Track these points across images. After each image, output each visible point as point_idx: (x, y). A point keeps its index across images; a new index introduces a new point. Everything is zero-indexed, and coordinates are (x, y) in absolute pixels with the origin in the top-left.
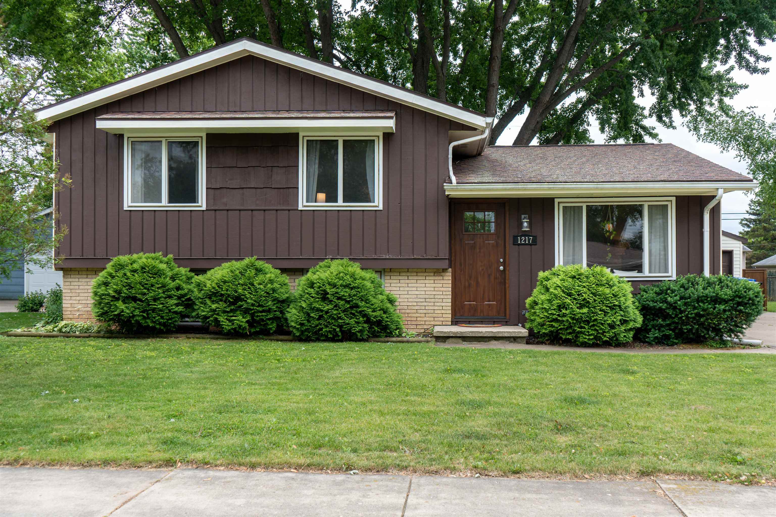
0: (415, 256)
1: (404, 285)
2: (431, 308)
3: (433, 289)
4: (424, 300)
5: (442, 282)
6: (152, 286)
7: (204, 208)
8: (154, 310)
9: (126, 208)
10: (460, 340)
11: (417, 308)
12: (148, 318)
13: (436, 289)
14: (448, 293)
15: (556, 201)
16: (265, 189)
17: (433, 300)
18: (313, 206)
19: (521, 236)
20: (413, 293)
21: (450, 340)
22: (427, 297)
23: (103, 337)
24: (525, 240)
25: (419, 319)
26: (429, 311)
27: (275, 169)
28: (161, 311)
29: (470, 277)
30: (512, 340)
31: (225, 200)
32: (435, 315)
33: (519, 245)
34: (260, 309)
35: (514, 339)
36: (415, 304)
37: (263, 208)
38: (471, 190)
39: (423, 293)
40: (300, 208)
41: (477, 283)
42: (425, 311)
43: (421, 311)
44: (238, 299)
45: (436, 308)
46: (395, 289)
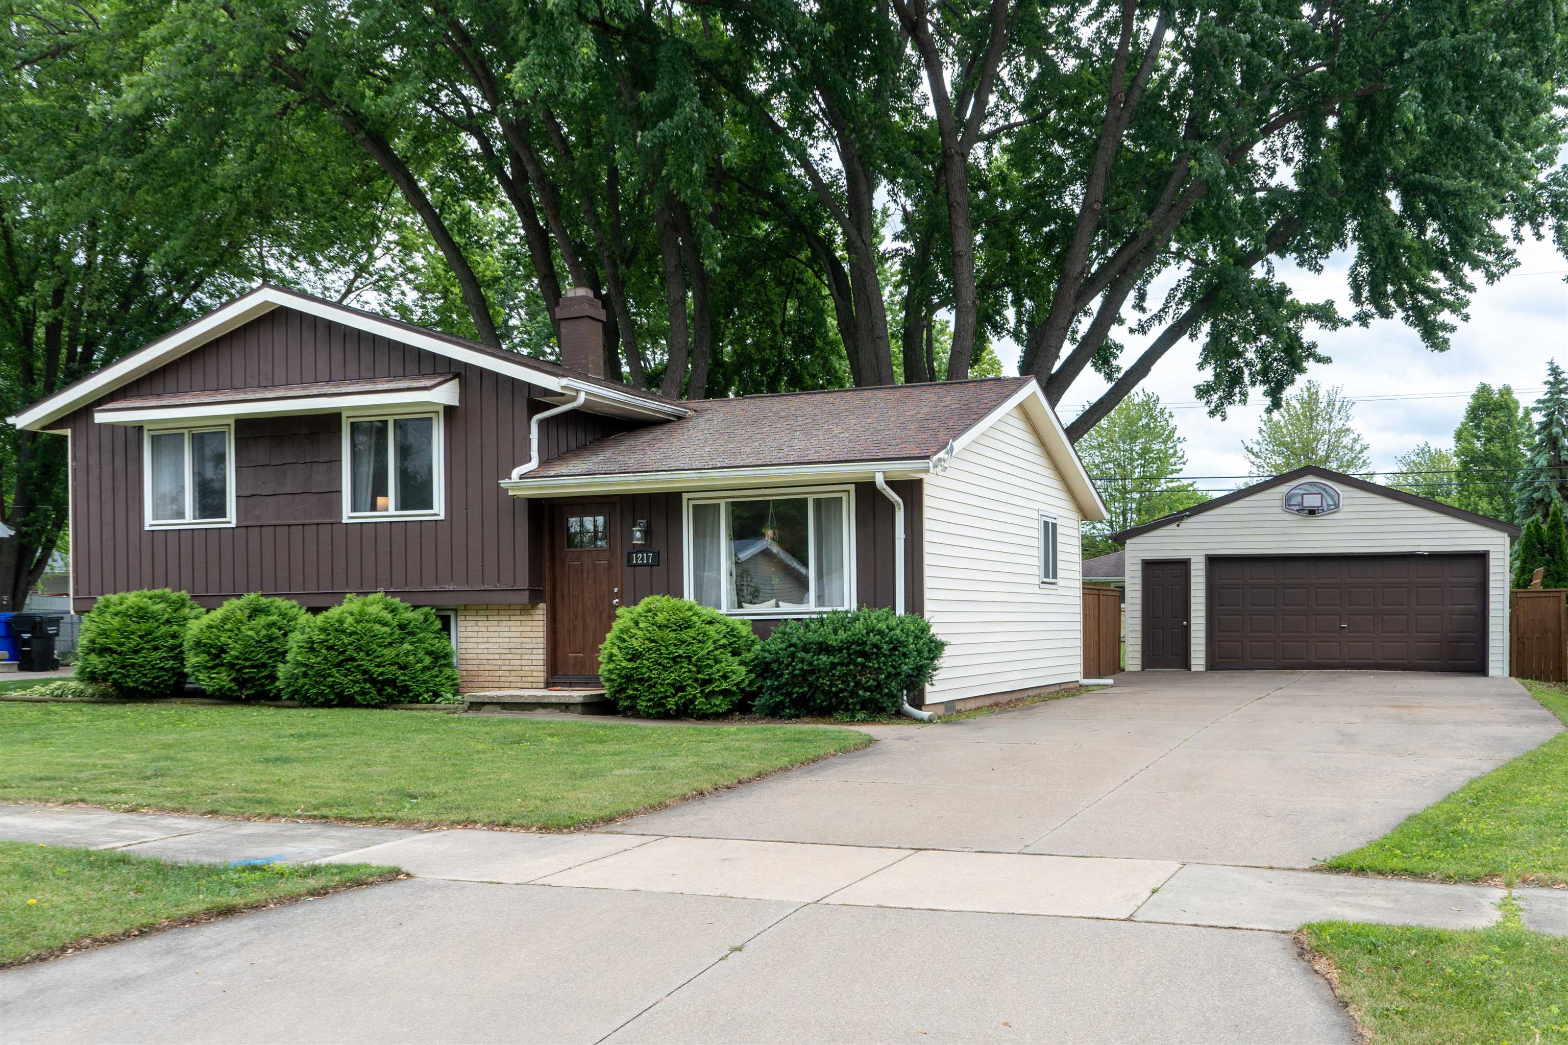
0: (486, 587)
1: (482, 629)
2: (517, 662)
3: (518, 635)
4: (507, 651)
5: (531, 623)
6: (133, 633)
7: (233, 525)
8: (133, 665)
9: (147, 528)
10: (498, 708)
11: (500, 662)
12: (128, 676)
13: (524, 634)
14: (539, 640)
15: (685, 497)
16: (303, 496)
17: (520, 651)
18: (366, 516)
19: (637, 553)
20: (494, 640)
21: (487, 707)
22: (512, 646)
23: (96, 702)
24: (642, 559)
25: (502, 679)
26: (515, 668)
27: (315, 465)
28: (142, 666)
29: (576, 616)
30: (563, 707)
31: (257, 512)
32: (523, 673)
33: (635, 566)
34: (248, 663)
35: (565, 707)
36: (497, 657)
37: (302, 522)
38: (540, 488)
39: (507, 640)
40: (345, 520)
41: (585, 625)
42: (509, 668)
43: (505, 668)
44: (222, 650)
45: (524, 663)
46: (471, 634)
